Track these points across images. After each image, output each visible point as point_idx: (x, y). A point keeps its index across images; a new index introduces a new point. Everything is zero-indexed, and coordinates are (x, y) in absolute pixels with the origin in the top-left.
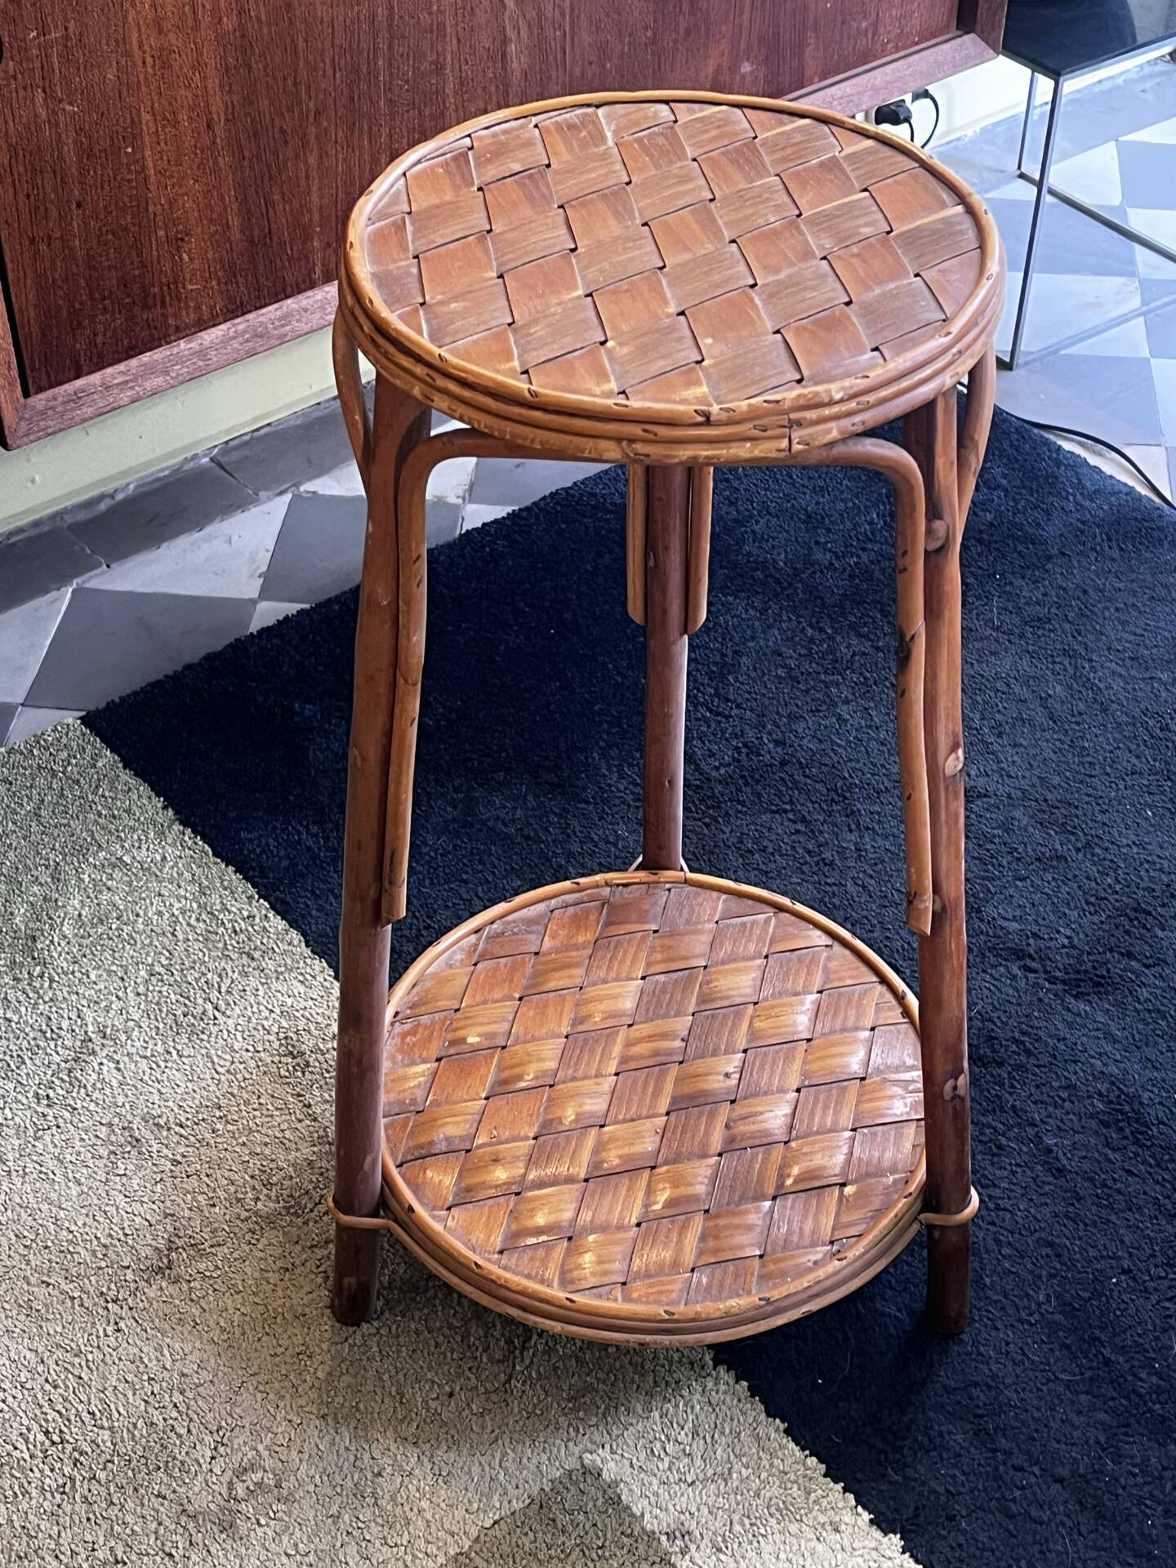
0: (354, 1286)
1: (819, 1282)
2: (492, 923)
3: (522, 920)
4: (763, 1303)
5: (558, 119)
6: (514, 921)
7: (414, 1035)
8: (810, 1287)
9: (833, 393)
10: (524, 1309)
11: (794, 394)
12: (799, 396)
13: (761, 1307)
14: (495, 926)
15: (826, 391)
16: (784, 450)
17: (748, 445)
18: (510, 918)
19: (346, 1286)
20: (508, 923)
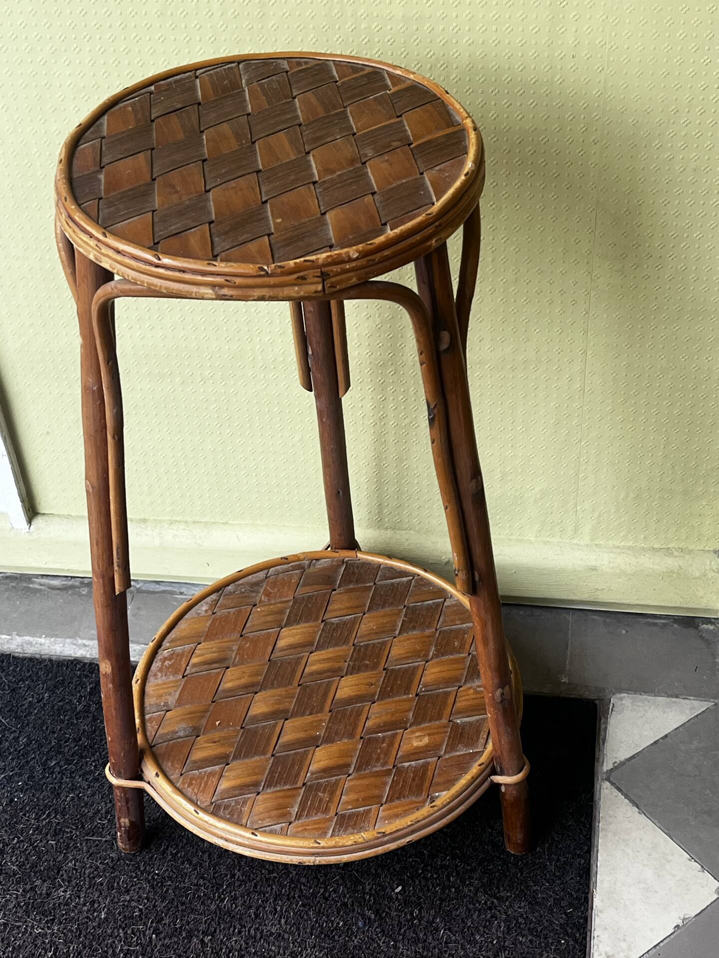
0: (128, 824)
1: (419, 821)
2: (228, 585)
3: (247, 583)
4: (379, 835)
5: (212, 72)
6: (242, 584)
7: (170, 660)
8: (412, 825)
9: (351, 254)
10: (226, 840)
11: (324, 255)
12: (328, 257)
13: (379, 838)
14: (230, 587)
15: (345, 253)
16: (320, 292)
17: (296, 288)
18: (240, 582)
19: (123, 824)
20: (239, 585)
